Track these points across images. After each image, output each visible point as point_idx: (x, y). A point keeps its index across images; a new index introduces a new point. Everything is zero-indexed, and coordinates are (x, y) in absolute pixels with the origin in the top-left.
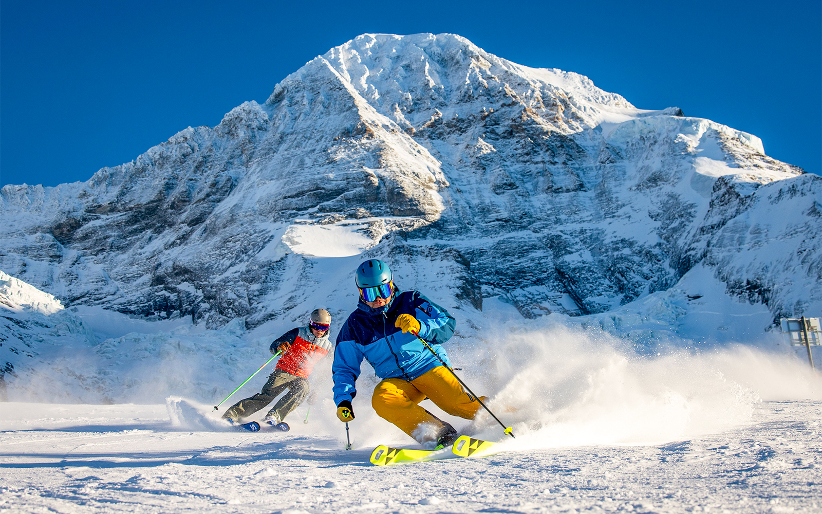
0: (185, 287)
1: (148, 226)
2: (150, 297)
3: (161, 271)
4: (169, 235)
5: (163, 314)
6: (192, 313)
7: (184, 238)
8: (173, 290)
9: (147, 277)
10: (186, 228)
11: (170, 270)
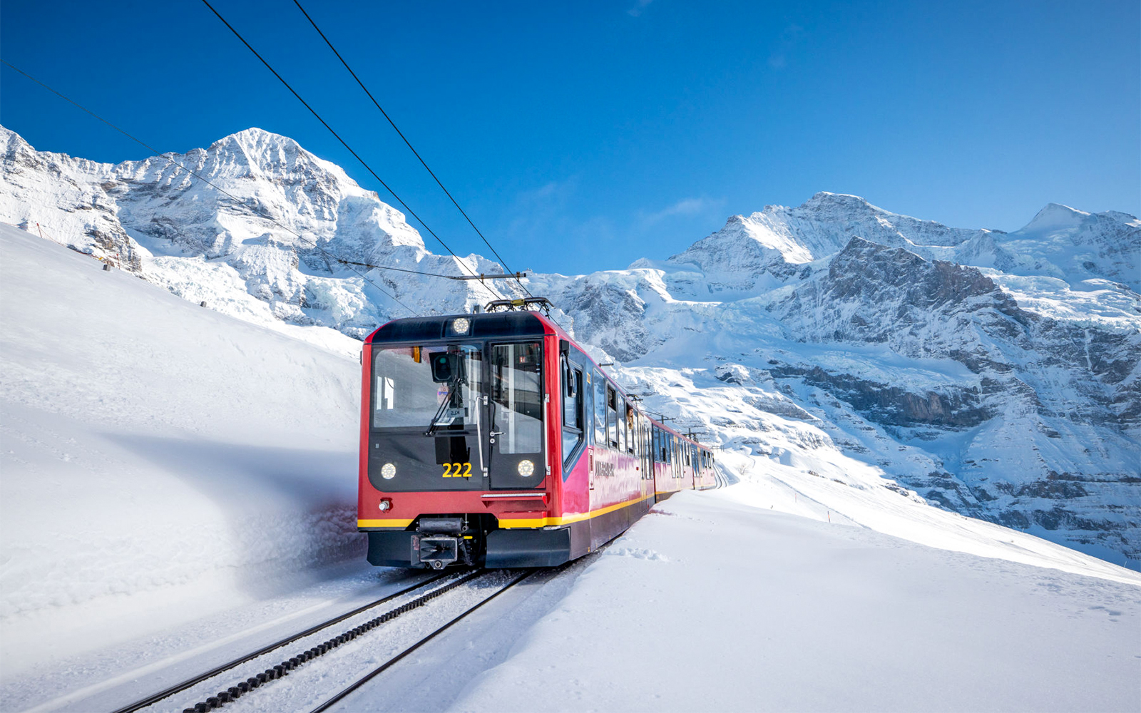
0: (167, 226)
1: (149, 194)
2: (150, 226)
3: (156, 217)
4: (160, 201)
5: (157, 235)
6: (172, 239)
7: (167, 204)
8: (162, 226)
9: (150, 217)
10: (168, 200)
11: (161, 217)
